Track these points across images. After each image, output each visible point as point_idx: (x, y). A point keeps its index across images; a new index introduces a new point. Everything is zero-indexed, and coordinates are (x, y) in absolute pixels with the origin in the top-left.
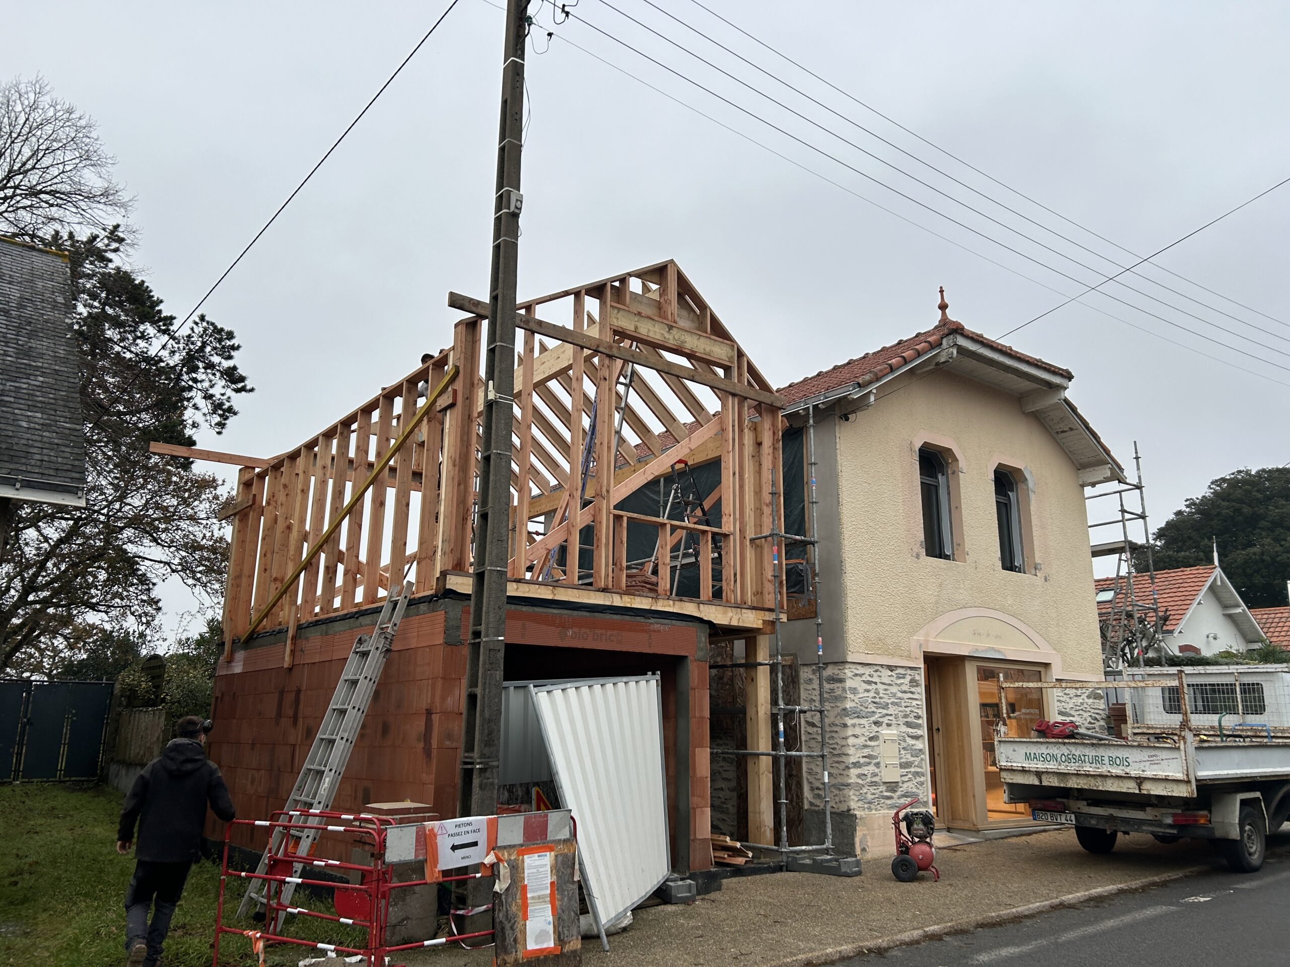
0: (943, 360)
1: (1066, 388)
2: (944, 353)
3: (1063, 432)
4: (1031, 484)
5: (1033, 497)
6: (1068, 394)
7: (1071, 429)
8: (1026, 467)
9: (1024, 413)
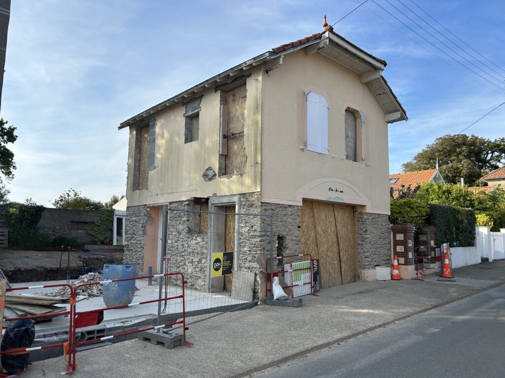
0: (321, 46)
1: (383, 70)
2: (322, 42)
3: (380, 94)
4: (363, 118)
5: (363, 125)
6: (383, 74)
7: (384, 93)
8: (361, 110)
9: (362, 83)
